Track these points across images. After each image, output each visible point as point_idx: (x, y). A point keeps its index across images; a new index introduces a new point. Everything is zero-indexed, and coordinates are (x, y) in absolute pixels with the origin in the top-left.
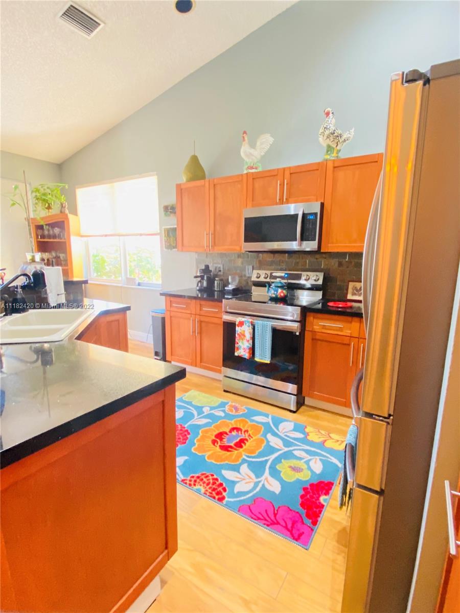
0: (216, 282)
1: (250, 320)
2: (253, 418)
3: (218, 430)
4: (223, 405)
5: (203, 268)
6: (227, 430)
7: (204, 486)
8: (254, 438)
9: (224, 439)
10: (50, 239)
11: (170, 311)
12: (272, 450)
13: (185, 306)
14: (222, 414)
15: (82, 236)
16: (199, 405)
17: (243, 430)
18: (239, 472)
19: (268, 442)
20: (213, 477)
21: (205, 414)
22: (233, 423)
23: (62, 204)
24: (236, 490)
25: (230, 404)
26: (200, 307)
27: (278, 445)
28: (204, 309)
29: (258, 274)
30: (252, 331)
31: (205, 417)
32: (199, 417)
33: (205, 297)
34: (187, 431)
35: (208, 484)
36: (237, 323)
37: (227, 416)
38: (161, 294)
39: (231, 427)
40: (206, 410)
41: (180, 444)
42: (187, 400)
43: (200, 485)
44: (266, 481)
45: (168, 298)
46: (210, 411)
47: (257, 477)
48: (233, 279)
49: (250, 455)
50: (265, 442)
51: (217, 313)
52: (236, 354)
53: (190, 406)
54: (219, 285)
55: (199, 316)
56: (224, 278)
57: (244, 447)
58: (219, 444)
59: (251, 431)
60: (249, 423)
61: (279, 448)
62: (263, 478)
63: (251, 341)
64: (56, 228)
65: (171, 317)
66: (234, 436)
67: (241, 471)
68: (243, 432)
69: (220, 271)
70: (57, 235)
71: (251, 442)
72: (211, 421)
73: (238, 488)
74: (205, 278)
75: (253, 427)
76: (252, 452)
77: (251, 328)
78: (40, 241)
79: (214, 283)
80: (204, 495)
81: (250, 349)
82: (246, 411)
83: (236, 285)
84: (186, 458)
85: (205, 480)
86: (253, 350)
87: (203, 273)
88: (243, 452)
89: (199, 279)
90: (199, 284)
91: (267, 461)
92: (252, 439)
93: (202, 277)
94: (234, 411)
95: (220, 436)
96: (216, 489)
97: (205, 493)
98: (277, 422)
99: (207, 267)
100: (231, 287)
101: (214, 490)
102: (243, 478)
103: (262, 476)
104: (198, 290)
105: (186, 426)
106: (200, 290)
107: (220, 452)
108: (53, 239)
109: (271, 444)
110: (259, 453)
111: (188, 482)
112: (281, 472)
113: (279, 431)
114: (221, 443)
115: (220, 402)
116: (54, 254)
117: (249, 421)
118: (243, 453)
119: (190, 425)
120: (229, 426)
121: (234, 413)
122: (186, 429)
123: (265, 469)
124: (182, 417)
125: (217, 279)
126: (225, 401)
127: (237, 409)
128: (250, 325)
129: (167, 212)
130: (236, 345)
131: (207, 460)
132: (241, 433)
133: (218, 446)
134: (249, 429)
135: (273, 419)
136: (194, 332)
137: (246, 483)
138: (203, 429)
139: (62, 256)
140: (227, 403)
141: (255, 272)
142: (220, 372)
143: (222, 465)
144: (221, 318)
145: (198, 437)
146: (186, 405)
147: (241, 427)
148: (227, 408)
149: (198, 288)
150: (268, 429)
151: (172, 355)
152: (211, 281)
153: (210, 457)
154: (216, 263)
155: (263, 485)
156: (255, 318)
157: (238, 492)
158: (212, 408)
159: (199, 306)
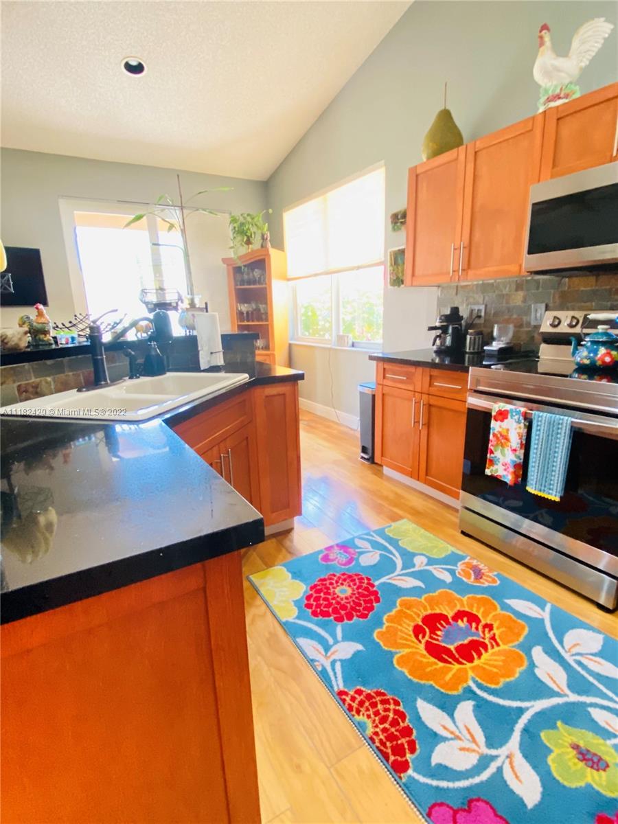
0: (468, 337)
1: (523, 410)
2: (508, 601)
3: (432, 609)
4: (452, 559)
5: (448, 312)
6: (450, 614)
7: (374, 721)
8: (502, 647)
9: (440, 630)
10: (250, 285)
11: (383, 385)
12: (539, 689)
13: (405, 378)
14: (448, 578)
15: (289, 280)
16: (410, 549)
17: (483, 622)
18: (451, 715)
19: (532, 665)
20: (397, 708)
21: (416, 569)
22: (464, 602)
23: (263, 236)
24: (436, 759)
25: (467, 560)
26: (431, 379)
27: (555, 682)
28: (436, 384)
29: (555, 318)
30: (524, 431)
31: (413, 575)
32: (404, 572)
33: (446, 363)
34: (376, 593)
35: (383, 720)
36: (494, 414)
37: (458, 585)
38: (371, 358)
39: (458, 608)
40: (419, 563)
41: (358, 616)
42: (391, 535)
43: (369, 717)
44: (507, 761)
45: (381, 364)
46: (427, 565)
47: (490, 744)
48: (502, 332)
49: (485, 684)
50: (526, 663)
51: (458, 391)
52: (488, 472)
53: (394, 547)
54: (473, 343)
55: (427, 396)
56: (486, 330)
57: (476, 662)
58: (427, 638)
59: (498, 628)
60: (499, 610)
61: (556, 689)
62: (502, 752)
63: (523, 451)
64: (256, 270)
65: (383, 395)
66: (460, 629)
67: (456, 714)
68: (480, 628)
69: (479, 317)
70: (257, 279)
71: (493, 654)
72: (423, 586)
73: (441, 755)
74: (450, 331)
75: (506, 622)
76: (493, 678)
77: (522, 425)
78: (239, 289)
79: (466, 339)
80: (369, 740)
81: (516, 466)
82: (498, 582)
83: (508, 341)
84: (360, 647)
85: (380, 707)
86: (523, 468)
87: (446, 321)
88: (469, 671)
89: (439, 332)
90: (438, 342)
91: (521, 711)
92: (496, 649)
93: (444, 329)
94: (473, 577)
95: (433, 621)
96: (397, 738)
97: (371, 739)
98: (563, 624)
99: (455, 311)
100: (495, 346)
101: (391, 737)
102: (457, 733)
103: (501, 746)
104: (436, 352)
105: (376, 583)
106: (438, 352)
107: (423, 656)
108: (254, 284)
109: (537, 671)
110: (507, 685)
111: (348, 699)
112: (551, 751)
113: (563, 647)
114: (431, 637)
115: (449, 552)
116: (254, 306)
117: (498, 606)
118: (471, 674)
119: (384, 583)
120: (455, 605)
121: (471, 581)
122: (375, 589)
123: (512, 730)
124: (375, 565)
125: (470, 331)
126: (460, 553)
127: (479, 574)
128: (521, 418)
129: (396, 223)
130: (488, 455)
131: (396, 666)
132: (477, 628)
133: (423, 641)
134: (495, 625)
135: (554, 614)
136: (417, 422)
137: (462, 749)
138: (403, 598)
139: (262, 307)
140: (462, 558)
141: (550, 316)
142: (456, 496)
143: (422, 686)
144: (465, 402)
145: (390, 611)
146: (387, 545)
147: (480, 616)
148: (459, 567)
149: (435, 348)
150: (538, 636)
151: (382, 456)
152: (459, 337)
153: (402, 661)
154: (471, 304)
155: (500, 770)
156: (535, 405)
157: (440, 765)
158: (431, 561)
159: (428, 379)
